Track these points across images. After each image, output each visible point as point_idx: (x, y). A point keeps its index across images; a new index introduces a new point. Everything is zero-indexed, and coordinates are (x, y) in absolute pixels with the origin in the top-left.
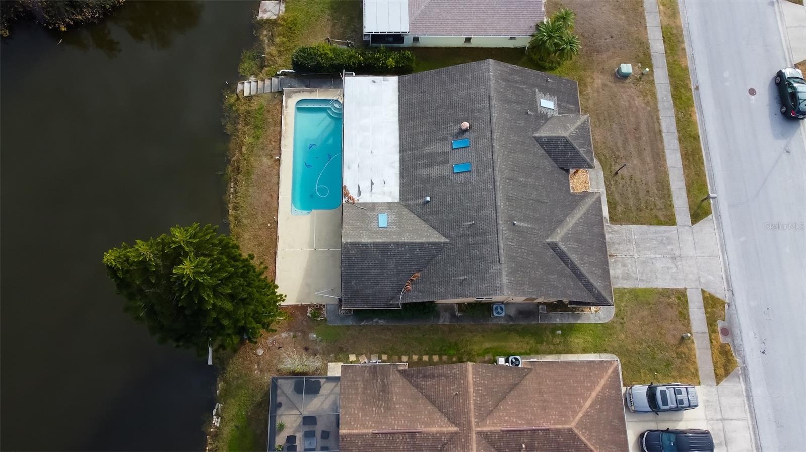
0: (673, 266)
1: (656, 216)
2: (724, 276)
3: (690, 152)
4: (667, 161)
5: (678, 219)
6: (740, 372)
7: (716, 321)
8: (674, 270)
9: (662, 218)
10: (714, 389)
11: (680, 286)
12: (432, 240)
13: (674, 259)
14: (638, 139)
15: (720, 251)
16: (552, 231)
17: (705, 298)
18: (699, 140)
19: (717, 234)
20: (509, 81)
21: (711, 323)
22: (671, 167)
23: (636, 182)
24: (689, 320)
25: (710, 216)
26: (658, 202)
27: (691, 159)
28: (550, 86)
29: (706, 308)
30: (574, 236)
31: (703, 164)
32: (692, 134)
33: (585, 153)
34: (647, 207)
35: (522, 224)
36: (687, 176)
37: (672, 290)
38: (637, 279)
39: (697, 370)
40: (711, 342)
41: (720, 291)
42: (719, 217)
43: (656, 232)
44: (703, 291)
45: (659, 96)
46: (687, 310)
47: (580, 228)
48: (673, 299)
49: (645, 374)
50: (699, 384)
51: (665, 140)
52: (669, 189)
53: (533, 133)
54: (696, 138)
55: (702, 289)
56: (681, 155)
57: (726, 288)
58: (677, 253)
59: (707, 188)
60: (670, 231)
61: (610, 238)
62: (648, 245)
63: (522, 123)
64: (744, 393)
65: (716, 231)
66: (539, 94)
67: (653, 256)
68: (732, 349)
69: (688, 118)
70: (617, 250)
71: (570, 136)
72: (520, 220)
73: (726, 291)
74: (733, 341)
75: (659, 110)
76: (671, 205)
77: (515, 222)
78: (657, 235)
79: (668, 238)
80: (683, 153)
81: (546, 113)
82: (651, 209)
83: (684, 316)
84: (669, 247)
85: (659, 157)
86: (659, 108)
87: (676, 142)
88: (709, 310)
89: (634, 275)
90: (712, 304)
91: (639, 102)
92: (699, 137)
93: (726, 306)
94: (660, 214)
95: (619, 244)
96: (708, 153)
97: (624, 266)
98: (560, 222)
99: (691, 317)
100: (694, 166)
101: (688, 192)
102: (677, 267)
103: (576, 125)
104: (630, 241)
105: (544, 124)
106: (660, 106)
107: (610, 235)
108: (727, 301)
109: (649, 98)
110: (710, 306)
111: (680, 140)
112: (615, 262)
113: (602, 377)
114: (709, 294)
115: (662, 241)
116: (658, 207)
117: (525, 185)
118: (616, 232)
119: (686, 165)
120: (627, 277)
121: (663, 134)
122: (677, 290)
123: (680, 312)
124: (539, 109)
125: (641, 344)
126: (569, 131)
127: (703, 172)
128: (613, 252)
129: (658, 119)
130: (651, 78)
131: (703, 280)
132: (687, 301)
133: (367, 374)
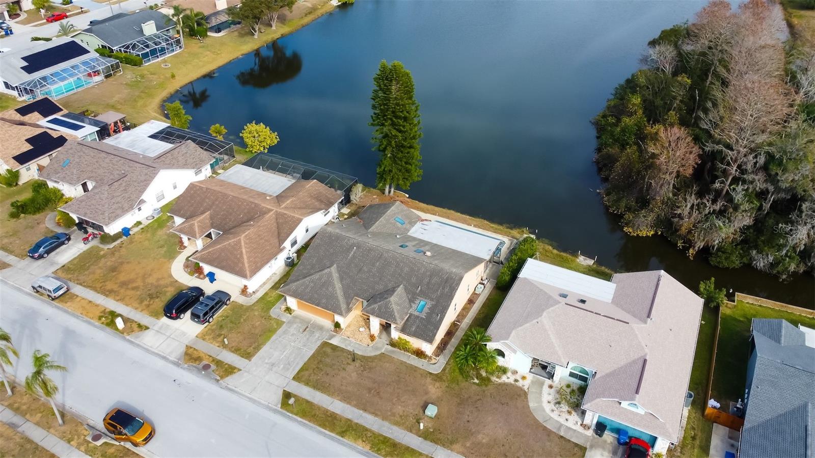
0: (269, 362)
1: (307, 370)
2: (236, 389)
3: (335, 421)
4: (340, 402)
5: (295, 383)
6: (179, 362)
7: (217, 366)
8: (266, 361)
9: (302, 373)
10: (187, 342)
11: (254, 359)
12: (373, 227)
13: (273, 365)
14: (370, 390)
15: (253, 397)
16: (339, 271)
17: (235, 368)
18: (339, 436)
19: (264, 403)
20: (446, 283)
21: (219, 363)
22: (333, 402)
23: (339, 370)
24: (233, 352)
25: (280, 406)
26: (315, 377)
27: (329, 419)
28: (434, 316)
29: (229, 365)
30: (328, 283)
31: (320, 425)
32: (348, 433)
33: (373, 308)
34: (318, 368)
35: (352, 253)
36: (319, 408)
37: (256, 353)
38: (280, 337)
39: (204, 339)
40: (209, 356)
41: (230, 381)
42: (275, 411)
43: (298, 364)
44: (240, 370)
45: (395, 428)
46: (238, 355)
47: (330, 289)
48: (250, 350)
49: (229, 313)
50: (197, 337)
51: (356, 410)
52: (319, 389)
53: (404, 285)
54: (342, 434)
55: (241, 370)
56: (337, 414)
57: (228, 386)
58: (274, 369)
59: (301, 417)
60: (291, 374)
61: (315, 336)
62: (294, 355)
63: (414, 280)
64: (168, 357)
65: (267, 403)
66: (430, 304)
67: (285, 354)
68: (194, 365)
69: (362, 438)
70: (305, 336)
71: (390, 301)
72: (355, 253)
73: (227, 385)
74: (198, 368)
75: (383, 420)
76: (308, 384)
77: (355, 248)
78: (295, 364)
79: (288, 369)
80: (338, 417)
81: (415, 303)
82: (314, 370)
83: (236, 350)
84: (282, 366)
85: (346, 398)
86: (384, 422)
87: (350, 417)
88: (226, 366)
89: (283, 337)
90: (229, 370)
91: (399, 409)
92: (342, 437)
93: (218, 378)
94: (306, 373)
95: (308, 339)
96: (325, 435)
97: (293, 335)
98: (341, 279)
99: (232, 354)
100: (322, 417)
101: (307, 402)
102: (267, 363)
103: (395, 311)
104: (305, 346)
105: (408, 297)
106: (386, 424)
107: (317, 337)
108: (221, 382)
109: (398, 419)
110: (228, 368)
111: (349, 420)
112: (299, 331)
113: (249, 267)
114: (235, 373)
115: (290, 365)
116: (313, 375)
117: (373, 265)
118: (316, 342)
119: (327, 412)
120: (285, 332)
121: (361, 412)
122: (253, 355)
123: (240, 350)
124: (419, 298)
125: (244, 320)
126: (393, 303)
127: (314, 423)
128: (305, 333)
129: (376, 415)
130: (414, 431)
131: (245, 374)
132: (242, 357)
133: (332, 200)
